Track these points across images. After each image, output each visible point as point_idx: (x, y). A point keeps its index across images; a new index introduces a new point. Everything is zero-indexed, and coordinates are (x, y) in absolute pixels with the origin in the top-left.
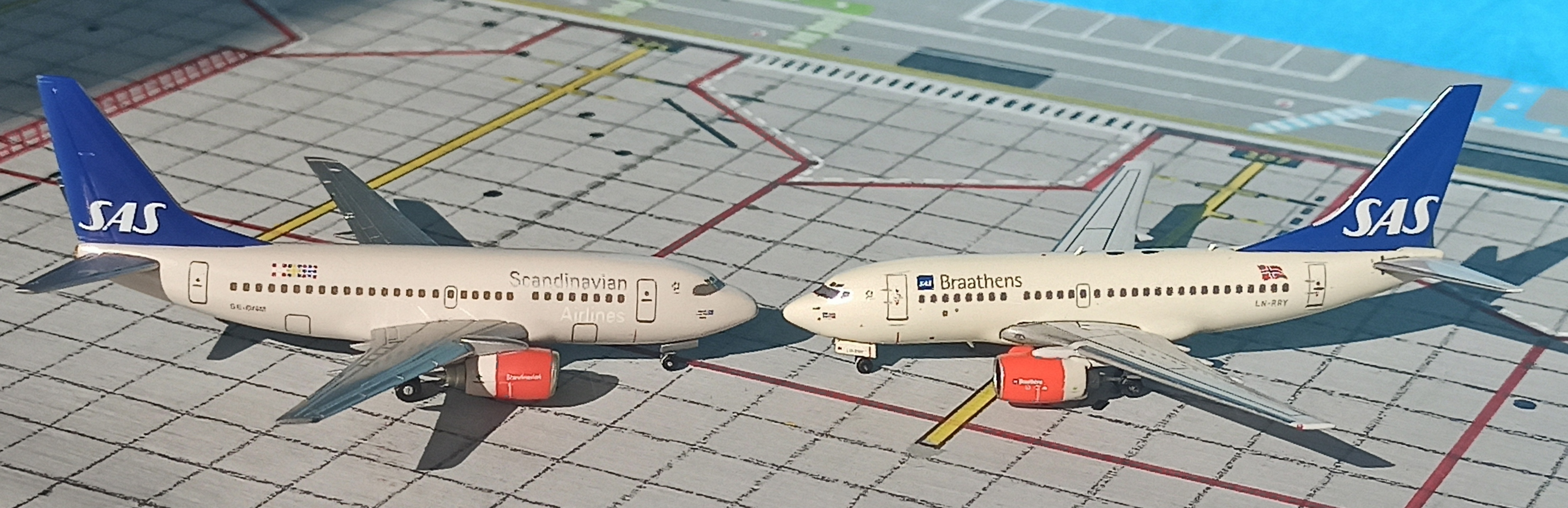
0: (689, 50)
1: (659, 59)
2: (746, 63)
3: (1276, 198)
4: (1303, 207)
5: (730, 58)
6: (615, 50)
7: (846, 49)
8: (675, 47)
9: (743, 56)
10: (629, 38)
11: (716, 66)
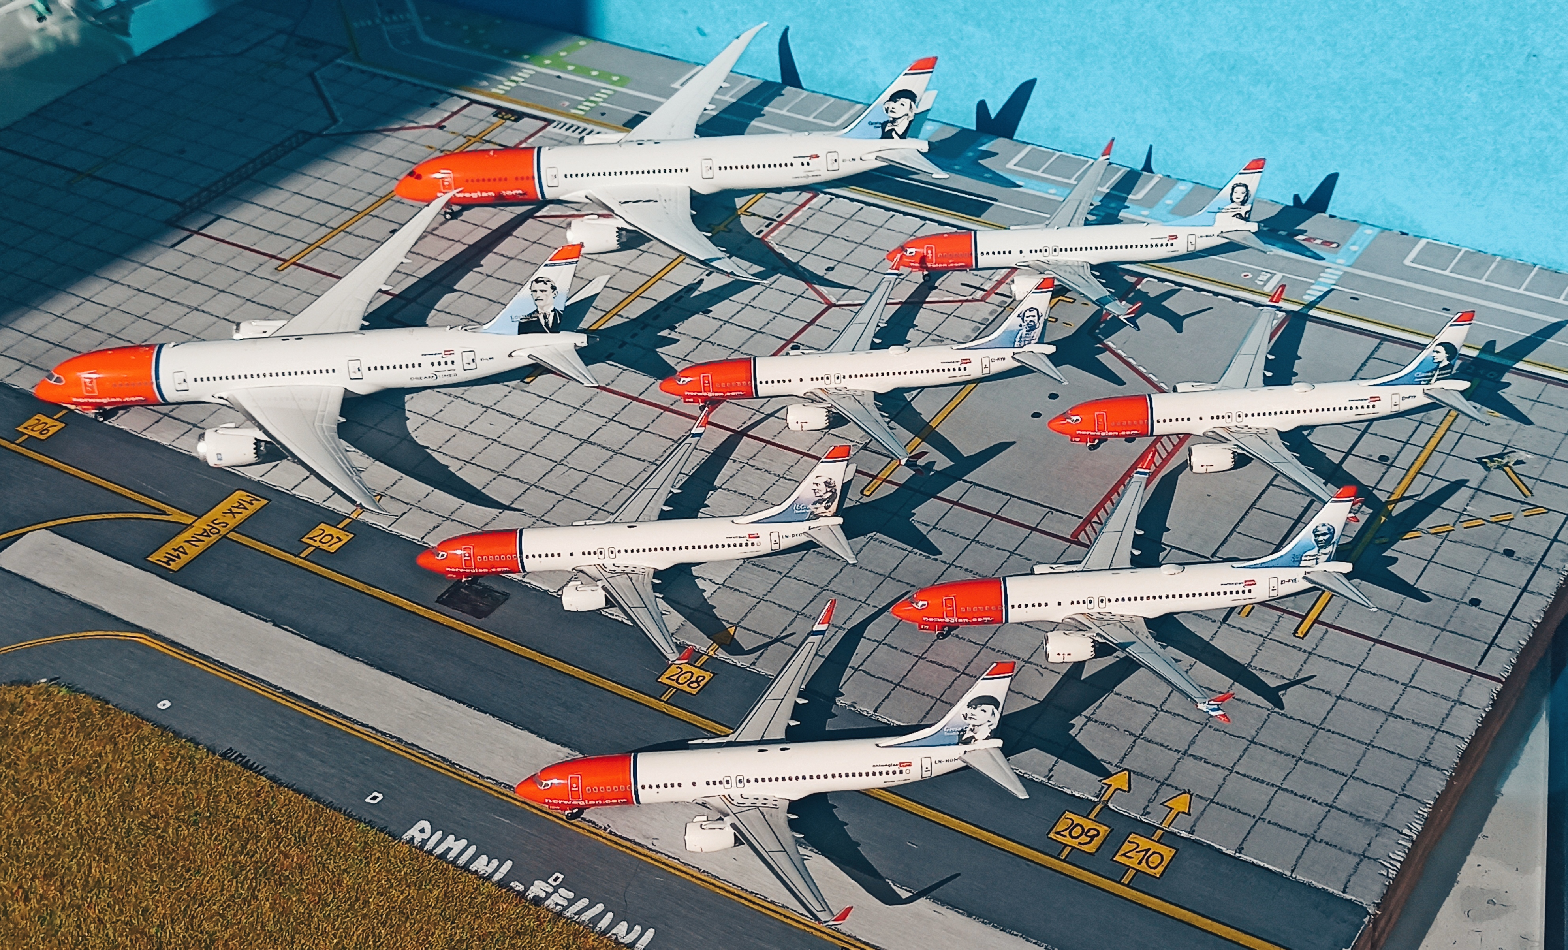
0: (526, 120)
1: (508, 127)
2: (549, 128)
3: (759, 216)
4: (769, 222)
5: (543, 123)
6: (488, 122)
7: (603, 114)
8: (519, 116)
9: (549, 122)
10: (500, 111)
11: (533, 131)
